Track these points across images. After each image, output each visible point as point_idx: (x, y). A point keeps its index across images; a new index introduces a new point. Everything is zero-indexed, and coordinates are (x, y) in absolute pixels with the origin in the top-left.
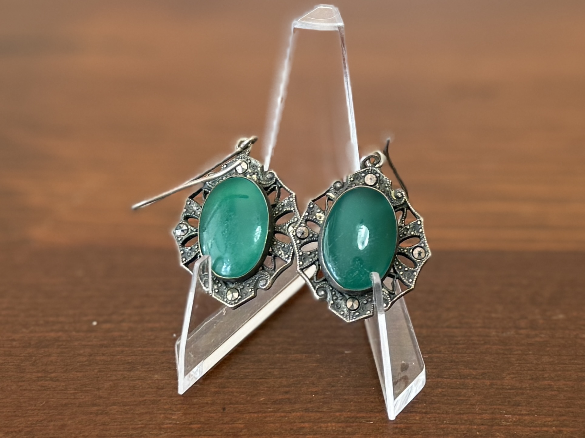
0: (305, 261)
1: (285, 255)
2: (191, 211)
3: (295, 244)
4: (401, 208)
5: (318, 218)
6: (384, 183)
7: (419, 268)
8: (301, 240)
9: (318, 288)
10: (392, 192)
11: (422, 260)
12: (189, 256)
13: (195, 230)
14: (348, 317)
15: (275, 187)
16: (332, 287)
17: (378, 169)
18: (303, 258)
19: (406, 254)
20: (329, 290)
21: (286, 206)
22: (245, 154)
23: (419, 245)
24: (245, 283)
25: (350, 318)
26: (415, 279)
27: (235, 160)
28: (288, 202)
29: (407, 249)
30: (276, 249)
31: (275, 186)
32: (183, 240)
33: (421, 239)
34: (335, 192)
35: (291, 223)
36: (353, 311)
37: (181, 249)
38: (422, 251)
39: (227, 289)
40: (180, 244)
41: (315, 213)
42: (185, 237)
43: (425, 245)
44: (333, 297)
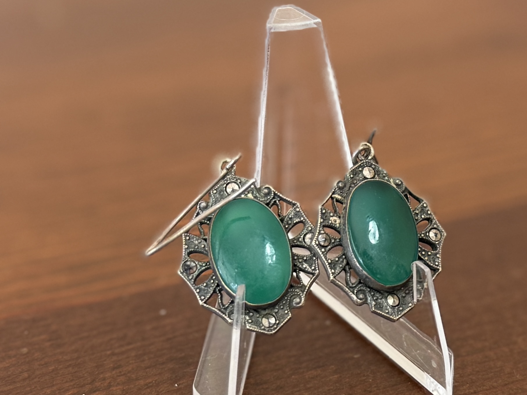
0: (336, 268)
1: (311, 268)
2: (193, 246)
3: (321, 253)
4: (404, 194)
5: (333, 222)
6: (382, 173)
7: (440, 249)
8: (325, 248)
9: (356, 292)
10: (391, 181)
11: (440, 241)
12: (207, 293)
13: (204, 265)
14: (394, 314)
15: (275, 202)
16: (369, 287)
17: (371, 161)
18: (332, 266)
19: (424, 239)
20: (367, 291)
21: (294, 217)
22: (232, 175)
23: (432, 227)
24: (278, 307)
26: (440, 262)
27: (223, 183)
28: (294, 213)
29: (423, 234)
30: (298, 263)
31: (275, 200)
32: (194, 278)
33: (432, 221)
34: (341, 193)
35: (305, 233)
36: (397, 307)
37: (196, 287)
38: (437, 233)
39: (260, 316)
40: (192, 283)
41: (329, 218)
42: (195, 274)
43: (438, 226)
44: (373, 298)
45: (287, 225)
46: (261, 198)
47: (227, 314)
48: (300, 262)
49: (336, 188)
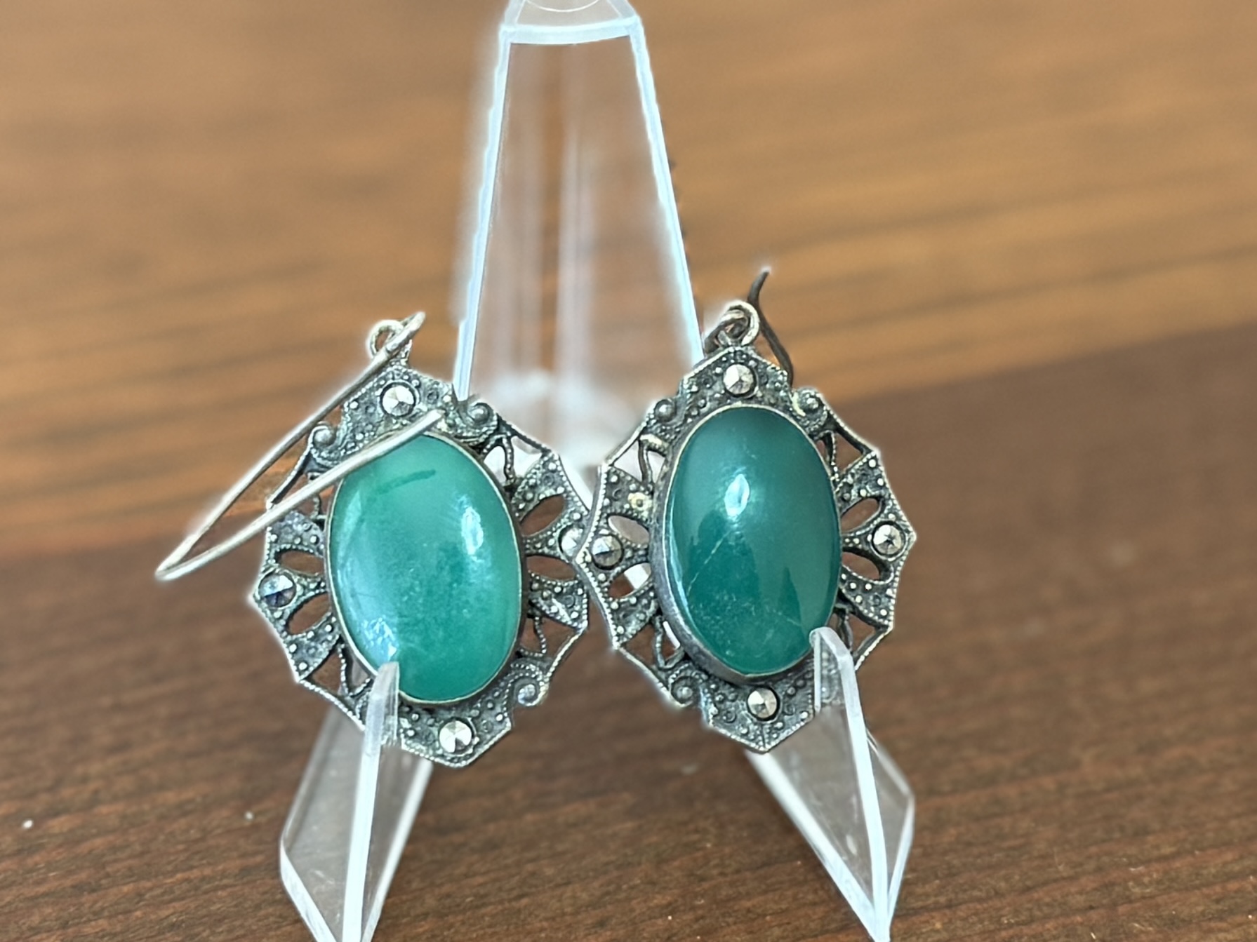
0: (628, 622)
1: (570, 615)
2: (290, 537)
3: (595, 584)
4: (822, 434)
5: (634, 506)
6: (772, 380)
7: (896, 576)
8: (607, 571)
9: (673, 683)
10: (793, 399)
11: (899, 555)
12: (313, 656)
13: (313, 586)
15: (500, 441)
16: (706, 673)
17: (749, 348)
18: (621, 616)
19: (859, 549)
20: (701, 681)
21: (541, 484)
22: (401, 365)
23: (883, 520)
24: (481, 703)
25: (763, 740)
26: (892, 608)
27: (376, 384)
28: (543, 474)
29: (859, 537)
30: (540, 600)
31: (499, 436)
32: (286, 616)
33: (884, 505)
34: (662, 431)
35: (564, 526)
36: (769, 722)
37: (289, 638)
38: (893, 534)
39: (437, 724)
40: (281, 628)
41: (626, 494)
42: (289, 608)
43: (899, 518)
44: (713, 698)
45: (521, 503)
46: (465, 430)
47: (357, 711)
48: (544, 599)
49: (650, 419)
